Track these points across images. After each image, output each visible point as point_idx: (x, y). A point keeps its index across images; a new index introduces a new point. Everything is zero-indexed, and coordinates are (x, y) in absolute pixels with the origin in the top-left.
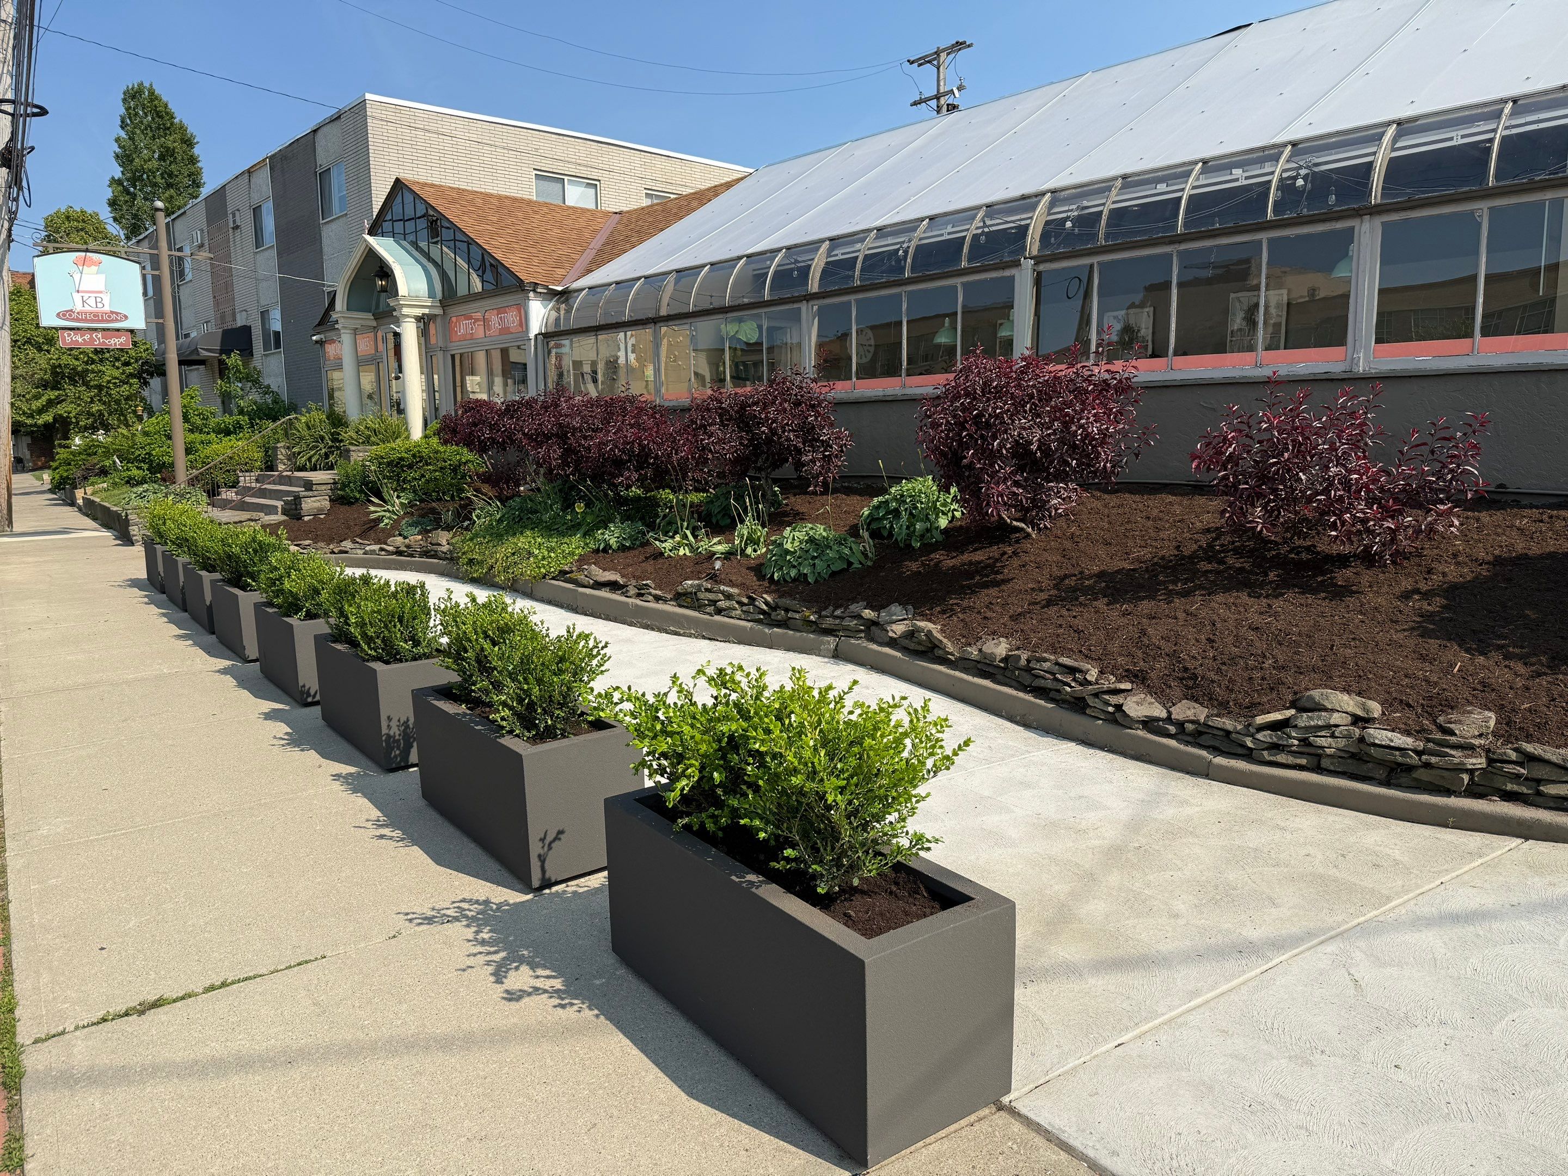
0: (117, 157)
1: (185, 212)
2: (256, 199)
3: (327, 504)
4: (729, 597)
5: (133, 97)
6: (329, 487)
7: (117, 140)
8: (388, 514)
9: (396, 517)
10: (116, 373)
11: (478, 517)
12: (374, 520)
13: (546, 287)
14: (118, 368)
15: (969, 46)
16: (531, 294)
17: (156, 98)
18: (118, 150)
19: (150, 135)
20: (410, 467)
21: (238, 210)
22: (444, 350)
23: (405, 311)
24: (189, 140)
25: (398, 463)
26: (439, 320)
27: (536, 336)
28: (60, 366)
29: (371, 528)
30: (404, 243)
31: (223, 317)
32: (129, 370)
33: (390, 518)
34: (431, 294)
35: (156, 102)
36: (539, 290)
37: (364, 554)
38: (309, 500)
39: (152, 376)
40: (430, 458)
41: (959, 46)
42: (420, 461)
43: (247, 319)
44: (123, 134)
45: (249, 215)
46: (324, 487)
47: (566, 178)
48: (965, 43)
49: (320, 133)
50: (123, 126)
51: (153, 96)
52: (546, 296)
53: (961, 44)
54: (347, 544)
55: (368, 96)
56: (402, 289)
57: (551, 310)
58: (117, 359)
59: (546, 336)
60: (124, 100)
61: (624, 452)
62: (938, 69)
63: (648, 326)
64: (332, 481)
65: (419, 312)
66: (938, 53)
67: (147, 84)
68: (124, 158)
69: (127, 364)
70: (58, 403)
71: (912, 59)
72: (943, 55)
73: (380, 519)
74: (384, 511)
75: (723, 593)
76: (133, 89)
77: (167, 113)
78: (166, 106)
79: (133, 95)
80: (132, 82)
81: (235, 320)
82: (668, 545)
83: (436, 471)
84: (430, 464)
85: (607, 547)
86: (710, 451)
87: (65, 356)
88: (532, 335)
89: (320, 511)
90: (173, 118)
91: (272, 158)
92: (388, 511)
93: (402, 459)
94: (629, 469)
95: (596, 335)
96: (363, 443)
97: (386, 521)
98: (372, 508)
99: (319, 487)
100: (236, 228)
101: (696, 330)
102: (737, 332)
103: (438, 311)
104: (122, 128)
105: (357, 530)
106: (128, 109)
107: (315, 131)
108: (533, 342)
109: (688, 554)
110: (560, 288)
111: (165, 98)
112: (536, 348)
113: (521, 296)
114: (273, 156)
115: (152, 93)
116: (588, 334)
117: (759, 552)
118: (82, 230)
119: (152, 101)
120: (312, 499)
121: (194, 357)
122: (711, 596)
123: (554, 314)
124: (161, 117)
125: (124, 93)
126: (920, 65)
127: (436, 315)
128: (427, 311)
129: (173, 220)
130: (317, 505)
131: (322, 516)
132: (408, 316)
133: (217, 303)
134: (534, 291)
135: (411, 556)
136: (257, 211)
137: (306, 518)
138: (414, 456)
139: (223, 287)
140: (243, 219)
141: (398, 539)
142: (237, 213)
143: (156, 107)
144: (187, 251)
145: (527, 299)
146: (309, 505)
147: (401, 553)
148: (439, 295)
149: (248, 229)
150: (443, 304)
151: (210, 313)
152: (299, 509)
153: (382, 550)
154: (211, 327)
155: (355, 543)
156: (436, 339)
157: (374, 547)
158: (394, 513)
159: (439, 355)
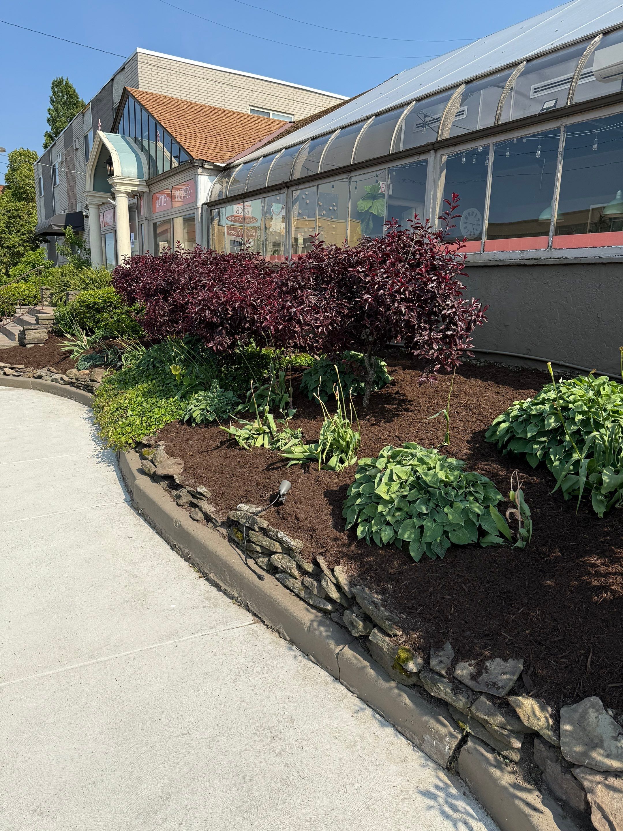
0: (49, 120)
1: (55, 143)
2: (86, 130)
3: (45, 336)
4: (288, 551)
5: (57, 86)
6: (52, 322)
7: (49, 110)
8: (76, 348)
9: (82, 351)
10: (17, 239)
11: (126, 359)
12: (65, 353)
13: (212, 164)
14: (19, 237)
16: (200, 170)
17: (70, 87)
18: (49, 116)
19: (66, 108)
20: (103, 309)
21: (78, 138)
22: (148, 220)
23: (119, 188)
25: (93, 306)
26: (145, 196)
27: (203, 205)
29: (64, 359)
30: (128, 137)
31: (71, 207)
32: (24, 237)
33: (77, 351)
34: (140, 175)
35: (69, 89)
36: (206, 166)
37: (52, 381)
38: (31, 332)
39: (41, 243)
40: (118, 304)
42: (110, 306)
43: (82, 207)
44: (51, 107)
45: (82, 139)
46: (49, 322)
47: (271, 112)
49: (115, 80)
50: (52, 102)
51: (68, 86)
52: (213, 172)
54: (42, 372)
56: (117, 171)
57: (215, 184)
58: (19, 231)
59: (210, 205)
60: (52, 88)
61: (215, 314)
63: (282, 191)
64: (54, 317)
65: (129, 189)
67: (65, 79)
68: (52, 121)
69: (23, 234)
73: (71, 352)
74: (74, 345)
75: (281, 542)
76: (56, 81)
77: (75, 96)
78: (74, 91)
79: (57, 84)
80: (56, 77)
81: (76, 208)
82: (243, 433)
83: (123, 314)
84: (118, 308)
85: (190, 421)
86: (299, 322)
88: (199, 205)
89: (40, 341)
90: (78, 98)
92: (77, 345)
93: (95, 303)
94: (220, 333)
95: (244, 202)
96: (84, 288)
97: (76, 353)
98: (67, 343)
99: (44, 322)
100: (77, 149)
101: (337, 206)
102: (370, 207)
103: (145, 189)
104: (51, 104)
105: (56, 359)
106: (54, 93)
107: (112, 80)
108: (200, 210)
109: (267, 446)
110: (223, 165)
111: (74, 87)
112: (202, 216)
113: (191, 172)
114: (93, 100)
115: (67, 84)
116: (238, 201)
117: (346, 464)
118: (28, 161)
119: (67, 88)
120: (34, 331)
121: (49, 231)
122: (266, 542)
123: (218, 187)
124: (72, 97)
125: (53, 84)
127: (143, 193)
128: (135, 189)
129: (51, 148)
130: (37, 336)
131: (41, 345)
132: (120, 192)
133: (69, 199)
134: (202, 167)
135: (78, 387)
136: (86, 137)
137: (29, 346)
138: (105, 301)
139: (71, 188)
140: (80, 144)
141: (75, 371)
142: (77, 140)
143: (69, 92)
144: (57, 166)
145: (197, 174)
146: (31, 336)
147: (72, 384)
148: (146, 177)
149: (82, 150)
150: (149, 183)
151: (66, 205)
152: (25, 338)
153: (62, 379)
154: (67, 212)
155: (49, 370)
156: (144, 211)
157: (58, 376)
158: (82, 348)
159: (146, 223)
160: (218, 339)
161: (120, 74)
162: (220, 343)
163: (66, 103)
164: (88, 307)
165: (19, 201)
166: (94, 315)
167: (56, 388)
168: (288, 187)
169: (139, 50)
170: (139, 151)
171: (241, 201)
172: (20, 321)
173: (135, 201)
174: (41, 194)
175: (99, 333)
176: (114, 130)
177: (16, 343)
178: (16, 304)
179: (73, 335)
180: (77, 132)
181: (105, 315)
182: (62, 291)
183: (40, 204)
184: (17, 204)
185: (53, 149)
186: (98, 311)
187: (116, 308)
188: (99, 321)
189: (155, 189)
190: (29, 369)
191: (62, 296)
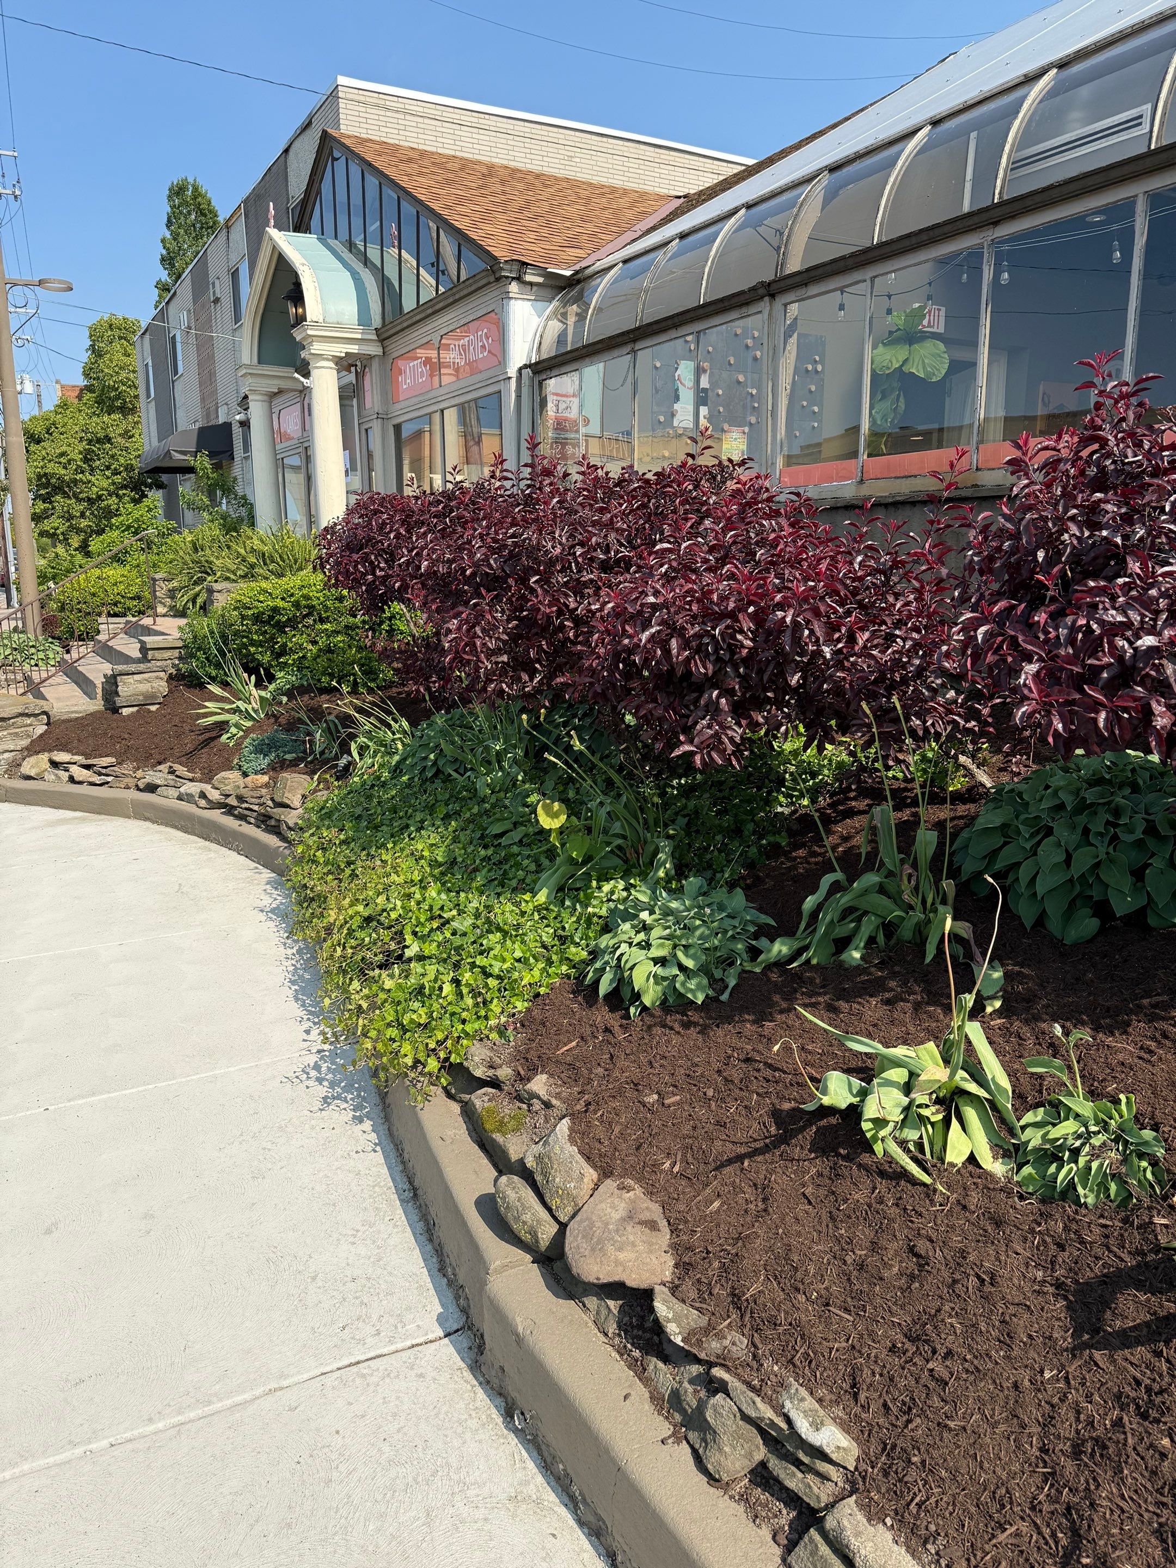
0: (163, 260)
1: (175, 293)
2: (233, 261)
3: (162, 686)
5: (178, 194)
6: (176, 653)
7: (163, 241)
8: (234, 718)
9: (249, 724)
10: (105, 483)
11: (362, 750)
12: (207, 729)
13: (543, 271)
14: (108, 478)
16: (514, 287)
17: (200, 195)
18: (164, 252)
19: (193, 234)
20: (293, 622)
21: (218, 278)
22: (383, 417)
23: (317, 348)
25: (271, 618)
26: (375, 364)
27: (520, 369)
28: (45, 474)
29: (205, 743)
30: (334, 241)
31: (208, 415)
32: (118, 479)
33: (237, 726)
34: (364, 319)
35: (199, 199)
36: (528, 278)
37: (180, 798)
38: (130, 679)
39: (151, 489)
40: (327, 609)
42: (309, 615)
43: (228, 414)
44: (168, 235)
45: (227, 281)
46: (169, 653)
49: (292, 151)
50: (169, 224)
51: (197, 193)
52: (543, 293)
54: (158, 776)
56: (314, 312)
57: (548, 319)
58: (108, 468)
59: (539, 368)
60: (170, 198)
63: (753, 309)
64: (180, 644)
65: (341, 350)
67: (191, 180)
68: (168, 261)
69: (116, 472)
70: (47, 517)
73: (222, 726)
74: (228, 711)
76: (177, 185)
77: (210, 211)
78: (209, 203)
79: (178, 191)
81: (218, 416)
83: (338, 633)
84: (326, 619)
85: (623, 998)
87: (52, 464)
88: (512, 371)
89: (149, 699)
91: (246, 202)
92: (236, 711)
93: (275, 610)
95: (634, 352)
96: (244, 577)
97: (233, 730)
98: (211, 706)
99: (158, 654)
100: (217, 301)
101: (822, 362)
102: (905, 361)
103: (375, 350)
104: (168, 227)
105: (190, 742)
106: (173, 207)
107: (286, 151)
108: (513, 383)
110: (568, 273)
111: (208, 195)
112: (519, 397)
113: (493, 293)
114: (248, 196)
115: (196, 189)
116: (616, 352)
119: (195, 198)
120: (137, 677)
121: (167, 462)
123: (555, 327)
124: (205, 215)
125: (170, 190)
127: (371, 357)
128: (354, 349)
129: (167, 303)
130: (145, 687)
131: (153, 708)
132: (320, 356)
133: (203, 399)
134: (519, 279)
135: (243, 818)
136: (235, 275)
137: (125, 712)
138: (297, 605)
139: (207, 377)
140: (222, 289)
141: (233, 776)
142: (217, 282)
143: (199, 204)
144: (178, 339)
145: (506, 296)
146: (130, 688)
147: (229, 810)
148: (377, 322)
149: (227, 301)
150: (384, 336)
151: (197, 412)
152: (117, 694)
153: (203, 795)
154: (198, 425)
155: (172, 772)
156: (372, 399)
157: (192, 788)
158: (248, 716)
159: (376, 426)
161: (301, 137)
163: (194, 225)
164: (257, 618)
165: (109, 414)
166: (273, 638)
167: (190, 817)
168: (773, 296)
169: (342, 80)
170: (358, 266)
171: (627, 348)
172: (107, 653)
173: (352, 378)
174: (148, 396)
175: (284, 679)
176: (301, 226)
177: (97, 705)
178: (99, 615)
179: (225, 685)
180: (217, 268)
181: (296, 639)
182: (195, 583)
183: (148, 413)
184: (106, 418)
185: (172, 305)
186: (281, 627)
187: (322, 621)
188: (283, 651)
189: (398, 346)
190: (127, 768)
191: (197, 595)
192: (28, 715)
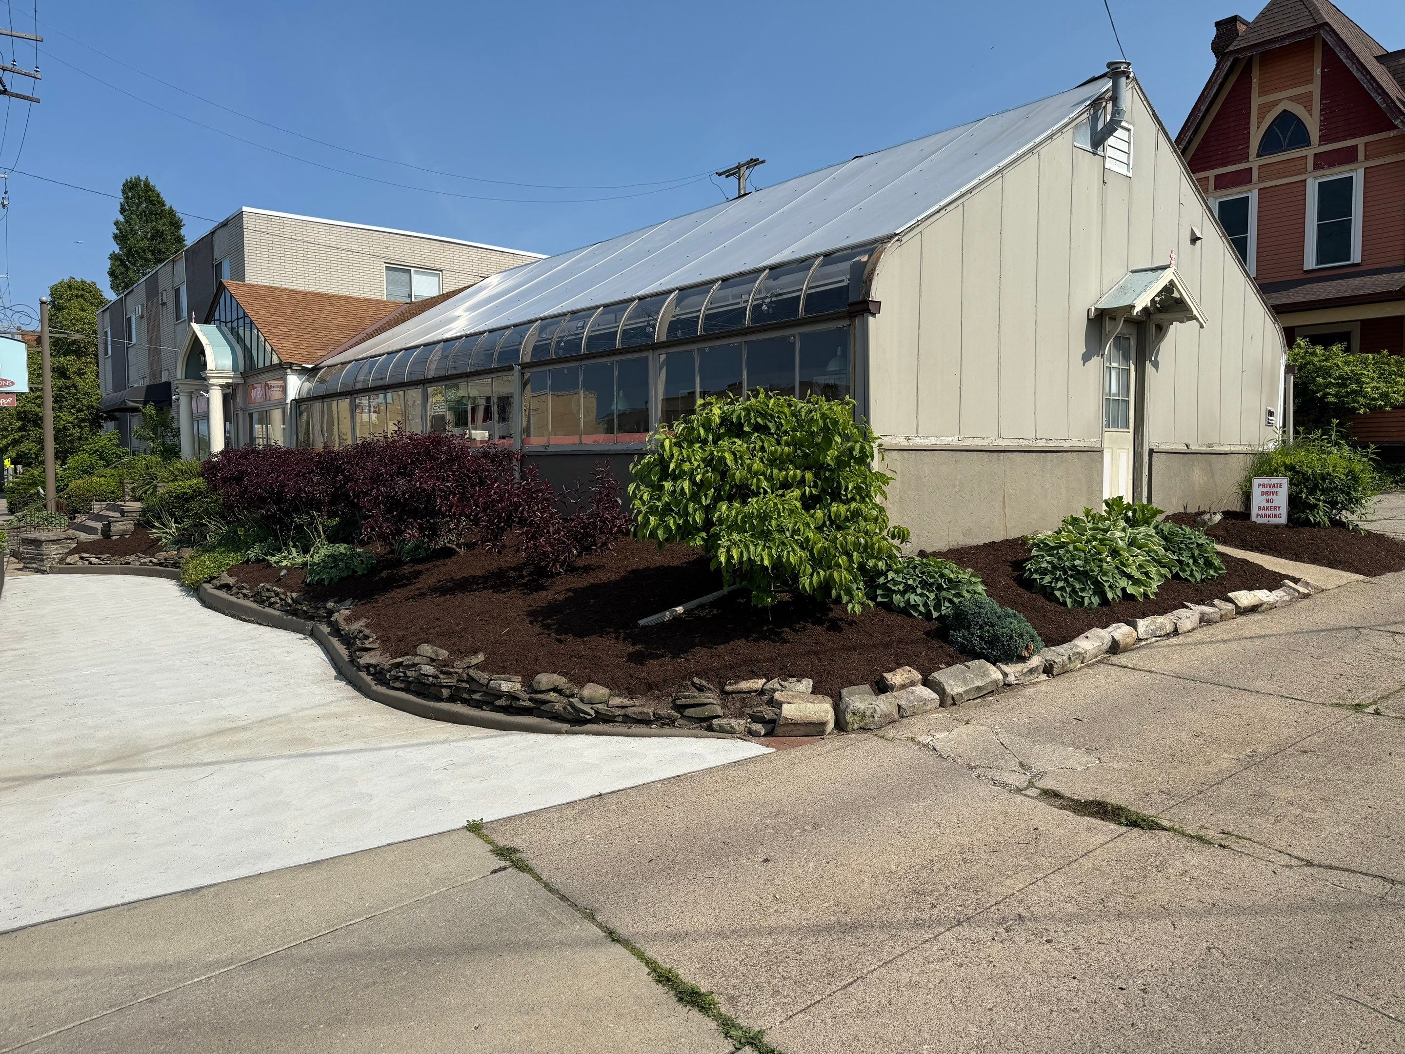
0: (116, 237)
1: (132, 291)
2: (177, 281)
3: (131, 527)
4: (277, 594)
5: (131, 189)
6: (138, 514)
7: (116, 223)
8: (164, 535)
9: (171, 537)
10: (71, 418)
11: (212, 537)
12: (153, 540)
13: (300, 365)
14: (73, 414)
15: (763, 162)
16: (289, 371)
17: (151, 190)
18: (116, 231)
19: (144, 219)
20: (193, 498)
21: (165, 290)
22: (244, 410)
23: (212, 381)
24: (177, 223)
25: (183, 497)
26: (240, 387)
27: (292, 401)
28: (25, 412)
29: (152, 546)
30: (223, 328)
31: (153, 375)
32: (81, 415)
33: (165, 538)
34: (235, 368)
35: (150, 192)
36: (295, 368)
37: (140, 565)
38: (117, 524)
41: (754, 162)
42: (199, 495)
43: (169, 376)
44: (121, 218)
45: (171, 294)
46: (134, 514)
47: (412, 269)
48: (758, 159)
49: (216, 235)
51: (148, 188)
52: (301, 373)
53: (755, 160)
54: (131, 558)
55: (245, 209)
56: (210, 365)
57: (304, 382)
58: (73, 407)
59: (298, 402)
60: (124, 192)
62: (739, 180)
64: (140, 510)
65: (223, 382)
66: (739, 167)
67: (143, 178)
68: (121, 238)
69: (80, 410)
71: (720, 171)
72: (743, 169)
73: (159, 539)
74: (163, 533)
75: (274, 591)
76: (130, 182)
77: (159, 202)
78: (158, 196)
79: (131, 187)
80: (130, 175)
81: (161, 377)
83: (212, 502)
84: (207, 497)
85: (248, 560)
87: (30, 404)
88: (288, 401)
89: (125, 532)
90: (164, 205)
92: (166, 533)
93: (185, 493)
95: (323, 402)
96: (173, 480)
97: (164, 540)
98: (154, 531)
99: (129, 514)
100: (164, 304)
103: (240, 381)
104: (122, 213)
105: (144, 547)
106: (127, 198)
107: (213, 233)
108: (289, 406)
110: (310, 366)
111: (158, 188)
112: (292, 409)
113: (281, 372)
115: (147, 185)
118: (82, 296)
119: (146, 192)
120: (120, 523)
121: (123, 406)
122: (268, 594)
123: (307, 385)
124: (154, 205)
125: (124, 186)
126: (727, 176)
127: (238, 384)
128: (230, 381)
129: (126, 295)
130: (123, 527)
131: (127, 536)
132: (214, 385)
133: (150, 364)
134: (291, 368)
135: (166, 566)
136: (177, 291)
137: (114, 538)
138: (194, 491)
139: (155, 353)
140: (168, 297)
141: (163, 554)
142: (164, 293)
143: (150, 197)
144: (133, 321)
145: (286, 374)
146: (116, 527)
147: (161, 564)
148: (241, 369)
149: (171, 305)
150: (244, 375)
151: (146, 371)
152: (110, 530)
153: (151, 561)
154: (147, 382)
155: (137, 556)
156: (239, 400)
157: (147, 560)
158: (171, 535)
159: (240, 414)
160: (268, 507)
161: (221, 228)
162: (269, 510)
163: (144, 211)
164: (177, 497)
165: (65, 356)
166: (183, 504)
167: (145, 570)
170: (234, 343)
172: (98, 517)
173: (230, 390)
174: (106, 353)
175: (187, 522)
176: (207, 321)
177: (99, 536)
178: (92, 501)
179: (162, 523)
180: (165, 282)
181: (194, 505)
182: (147, 484)
183: (106, 367)
184: (62, 359)
185: (129, 297)
186: (187, 501)
187: (205, 497)
188: (188, 510)
189: (251, 381)
190: (116, 558)
191: (148, 489)
192: (69, 539)
